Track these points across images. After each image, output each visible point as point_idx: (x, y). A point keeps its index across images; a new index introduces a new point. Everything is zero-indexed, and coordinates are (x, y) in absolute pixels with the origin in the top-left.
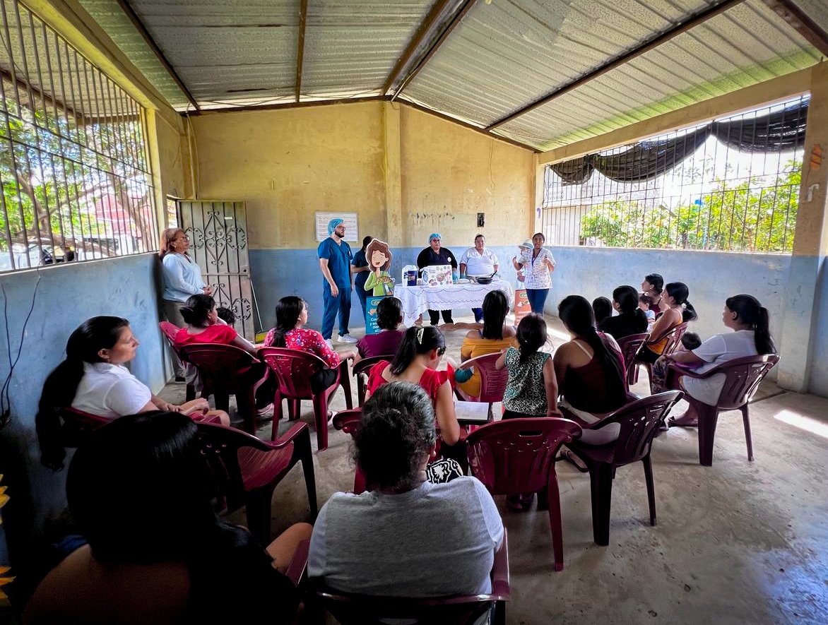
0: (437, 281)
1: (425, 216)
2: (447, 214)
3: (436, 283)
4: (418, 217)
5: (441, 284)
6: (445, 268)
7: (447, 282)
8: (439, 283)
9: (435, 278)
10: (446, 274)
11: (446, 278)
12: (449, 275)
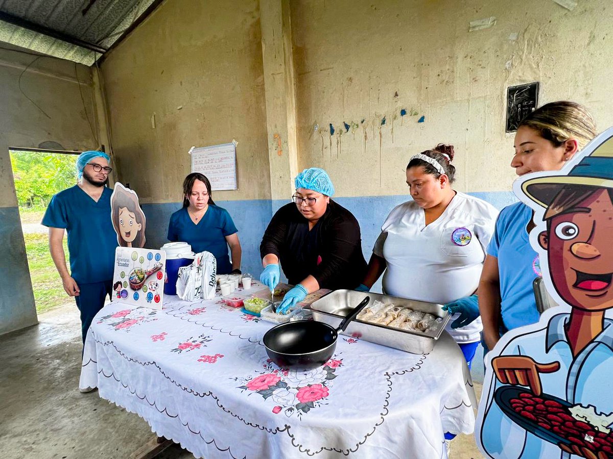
0: (128, 289)
1: (347, 127)
2: (403, 112)
3: (125, 292)
4: (332, 131)
5: (136, 297)
6: (150, 257)
7: (150, 297)
8: (131, 293)
9: (126, 279)
10: (150, 274)
11: (147, 284)
12: (154, 278)
